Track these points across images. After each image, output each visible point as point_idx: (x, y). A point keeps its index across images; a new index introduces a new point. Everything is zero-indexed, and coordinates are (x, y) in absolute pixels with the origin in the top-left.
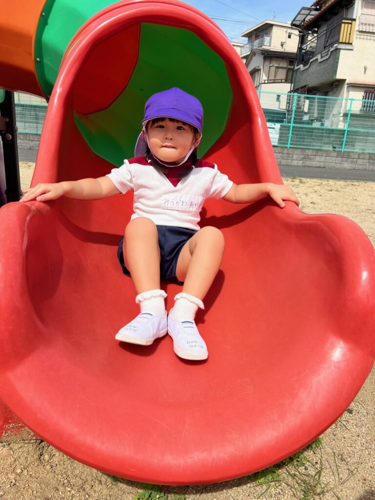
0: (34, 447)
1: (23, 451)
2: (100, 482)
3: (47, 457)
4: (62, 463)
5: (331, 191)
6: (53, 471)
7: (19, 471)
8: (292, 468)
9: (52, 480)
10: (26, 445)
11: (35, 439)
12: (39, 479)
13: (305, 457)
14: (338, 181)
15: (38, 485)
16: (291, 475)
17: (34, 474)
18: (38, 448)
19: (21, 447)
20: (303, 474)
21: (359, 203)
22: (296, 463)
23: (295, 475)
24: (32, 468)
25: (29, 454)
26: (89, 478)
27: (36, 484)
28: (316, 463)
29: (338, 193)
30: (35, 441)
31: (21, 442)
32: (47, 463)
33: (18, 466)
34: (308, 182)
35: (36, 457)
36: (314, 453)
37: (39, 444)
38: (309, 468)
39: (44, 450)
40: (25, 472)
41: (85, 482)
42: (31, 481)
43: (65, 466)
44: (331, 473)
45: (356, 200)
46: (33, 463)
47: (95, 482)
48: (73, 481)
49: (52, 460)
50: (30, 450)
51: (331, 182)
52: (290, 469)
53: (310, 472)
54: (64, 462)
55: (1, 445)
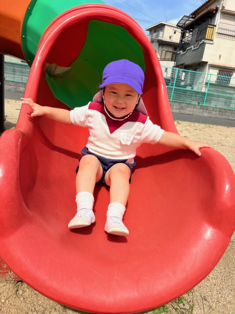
0: (13, 285)
1: (6, 288)
2: (55, 309)
3: (21, 292)
4: (30, 296)
5: (196, 130)
6: (25, 302)
7: (3, 301)
8: (175, 304)
9: (24, 307)
10: (8, 284)
11: (14, 281)
12: (16, 306)
13: (183, 298)
14: (201, 124)
15: (16, 311)
16: (175, 309)
17: (12, 303)
18: (15, 286)
19: (5, 285)
20: (182, 308)
21: (213, 139)
22: (177, 301)
23: (177, 309)
24: (12, 299)
25: (9, 290)
26: (48, 307)
27: (14, 309)
28: (190, 301)
29: (201, 132)
30: (14, 282)
31: (5, 282)
32: (21, 296)
33: (3, 298)
34: (182, 123)
35: (14, 292)
36: (189, 295)
37: (16, 284)
38: (186, 304)
39: (19, 288)
40: (7, 301)
41: (45, 309)
42: (11, 307)
43: (33, 298)
44: (199, 308)
45: (211, 136)
46: (12, 296)
47: (52, 310)
48: (37, 308)
49: (24, 294)
50: (10, 287)
51: (196, 124)
52: (174, 305)
53: (186, 307)
54: (32, 296)
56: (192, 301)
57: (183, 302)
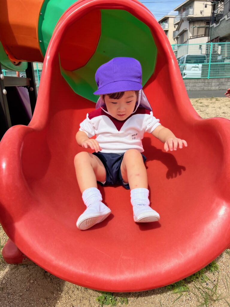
2: (78, 289)
6: (52, 282)
7: (32, 282)
8: (198, 283)
13: (206, 277)
16: (197, 288)
17: (40, 284)
19: (34, 268)
20: (205, 288)
23: (200, 288)
24: (40, 280)
25: (38, 272)
27: (41, 289)
32: (48, 277)
35: (42, 273)
38: (209, 284)
41: (69, 289)
42: (38, 287)
44: (224, 288)
46: (40, 277)
47: (75, 289)
50: (39, 269)
53: (210, 287)
55: (22, 266)
56: (216, 280)
57: (206, 282)
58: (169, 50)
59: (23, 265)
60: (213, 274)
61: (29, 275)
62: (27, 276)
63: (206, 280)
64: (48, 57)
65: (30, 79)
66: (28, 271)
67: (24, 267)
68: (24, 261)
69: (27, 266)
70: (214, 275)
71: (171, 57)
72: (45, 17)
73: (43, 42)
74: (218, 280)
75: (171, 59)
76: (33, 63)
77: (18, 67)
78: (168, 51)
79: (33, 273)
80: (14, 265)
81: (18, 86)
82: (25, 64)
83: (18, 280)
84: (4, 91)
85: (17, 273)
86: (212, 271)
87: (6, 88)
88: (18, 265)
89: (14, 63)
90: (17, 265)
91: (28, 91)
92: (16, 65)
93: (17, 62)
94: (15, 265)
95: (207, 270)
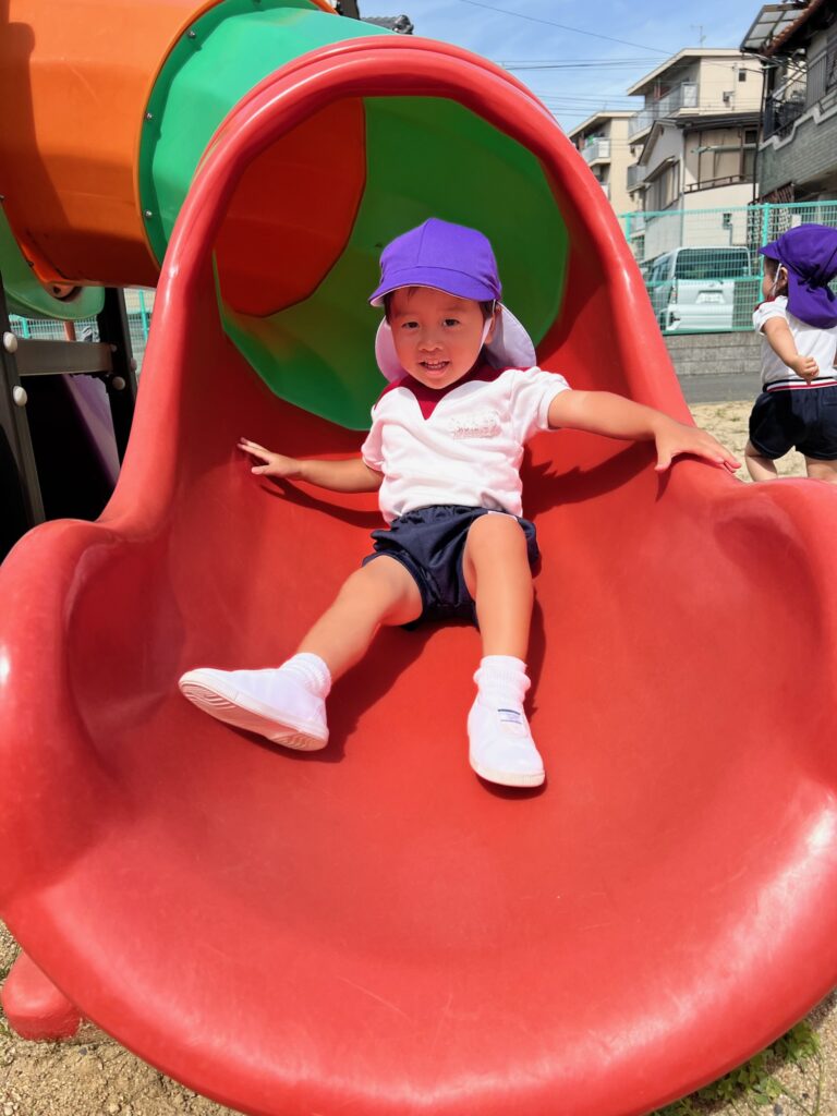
1: (124, 1062)
6: (188, 1109)
7: (113, 1108)
8: (741, 1108)
13: (775, 1083)
19: (121, 1053)
22: (752, 1096)
24: (142, 1101)
25: (136, 1071)
28: (806, 1096)
32: (176, 1091)
33: (113, 1097)
38: (785, 1108)
40: (127, 1110)
46: (145, 1090)
52: (738, 1111)
55: (77, 1048)
56: (812, 1093)
57: (775, 1101)
58: (611, 237)
59: (80, 1045)
60: (800, 1067)
61: (102, 1082)
62: (94, 1086)
63: (772, 1094)
64: (172, 270)
65: (114, 348)
66: (100, 1066)
67: (84, 1052)
68: (85, 1028)
69: (95, 1048)
70: (802, 1071)
71: (620, 259)
72: (163, 129)
73: (159, 215)
74: (818, 1093)
75: (618, 266)
76: (125, 290)
77: (67, 306)
78: (608, 239)
79: (116, 1076)
80: (45, 1045)
81: (71, 375)
82: (93, 295)
83: (63, 1100)
84: (19, 393)
85: (58, 1078)
86: (796, 1059)
87: (26, 383)
88: (62, 1044)
89: (57, 290)
90: (58, 1044)
91: (108, 391)
92: (63, 299)
93: (66, 289)
94: (49, 1043)
95: (775, 1053)
